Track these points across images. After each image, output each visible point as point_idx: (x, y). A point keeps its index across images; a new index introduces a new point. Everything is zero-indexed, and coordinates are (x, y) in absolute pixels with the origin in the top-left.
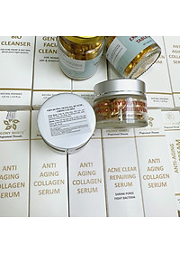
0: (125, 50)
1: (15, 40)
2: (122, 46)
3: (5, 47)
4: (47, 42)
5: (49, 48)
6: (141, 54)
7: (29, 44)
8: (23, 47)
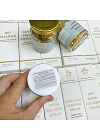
0: (68, 35)
1: (8, 35)
2: (67, 33)
3: (2, 39)
4: (25, 34)
5: (26, 37)
6: (78, 36)
7: (15, 36)
8: (12, 38)
